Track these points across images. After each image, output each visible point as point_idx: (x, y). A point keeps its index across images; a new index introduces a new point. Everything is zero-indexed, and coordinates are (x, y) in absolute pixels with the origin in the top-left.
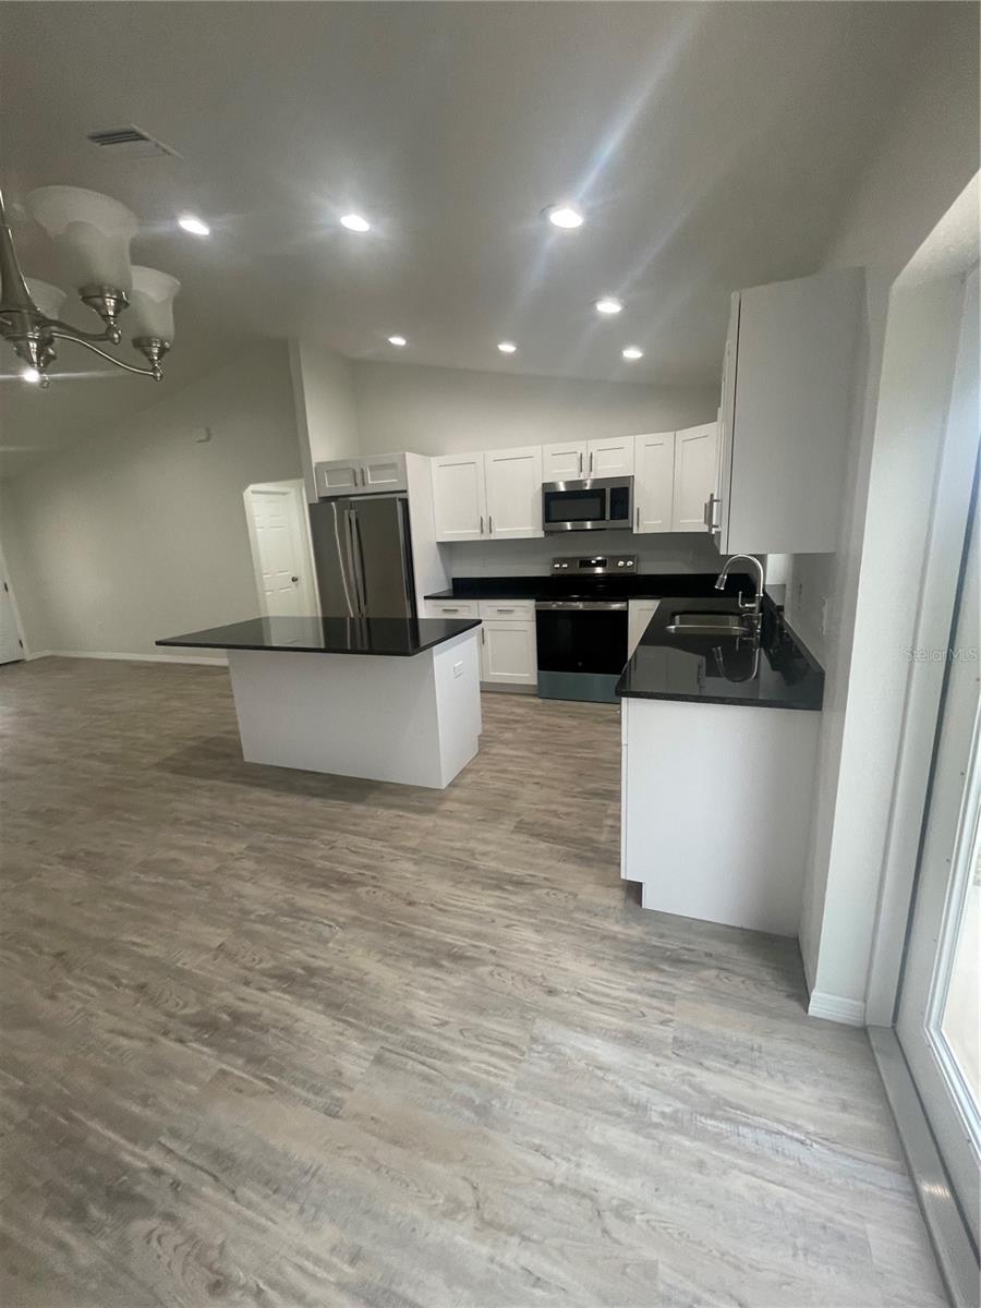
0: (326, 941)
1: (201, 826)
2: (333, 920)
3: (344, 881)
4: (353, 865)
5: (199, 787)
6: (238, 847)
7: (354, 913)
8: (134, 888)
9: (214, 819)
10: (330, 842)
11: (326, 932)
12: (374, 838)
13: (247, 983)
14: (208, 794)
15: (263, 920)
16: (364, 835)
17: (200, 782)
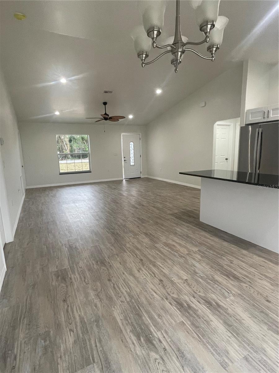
0: (226, 297)
1: (183, 238)
2: (230, 291)
3: (236, 278)
4: (240, 273)
5: (184, 225)
6: (195, 249)
7: (239, 292)
8: (162, 249)
9: (188, 237)
10: (231, 261)
11: (226, 294)
12: (251, 266)
13: (194, 297)
14: (186, 228)
15: (202, 278)
16: (247, 263)
17: (184, 223)
